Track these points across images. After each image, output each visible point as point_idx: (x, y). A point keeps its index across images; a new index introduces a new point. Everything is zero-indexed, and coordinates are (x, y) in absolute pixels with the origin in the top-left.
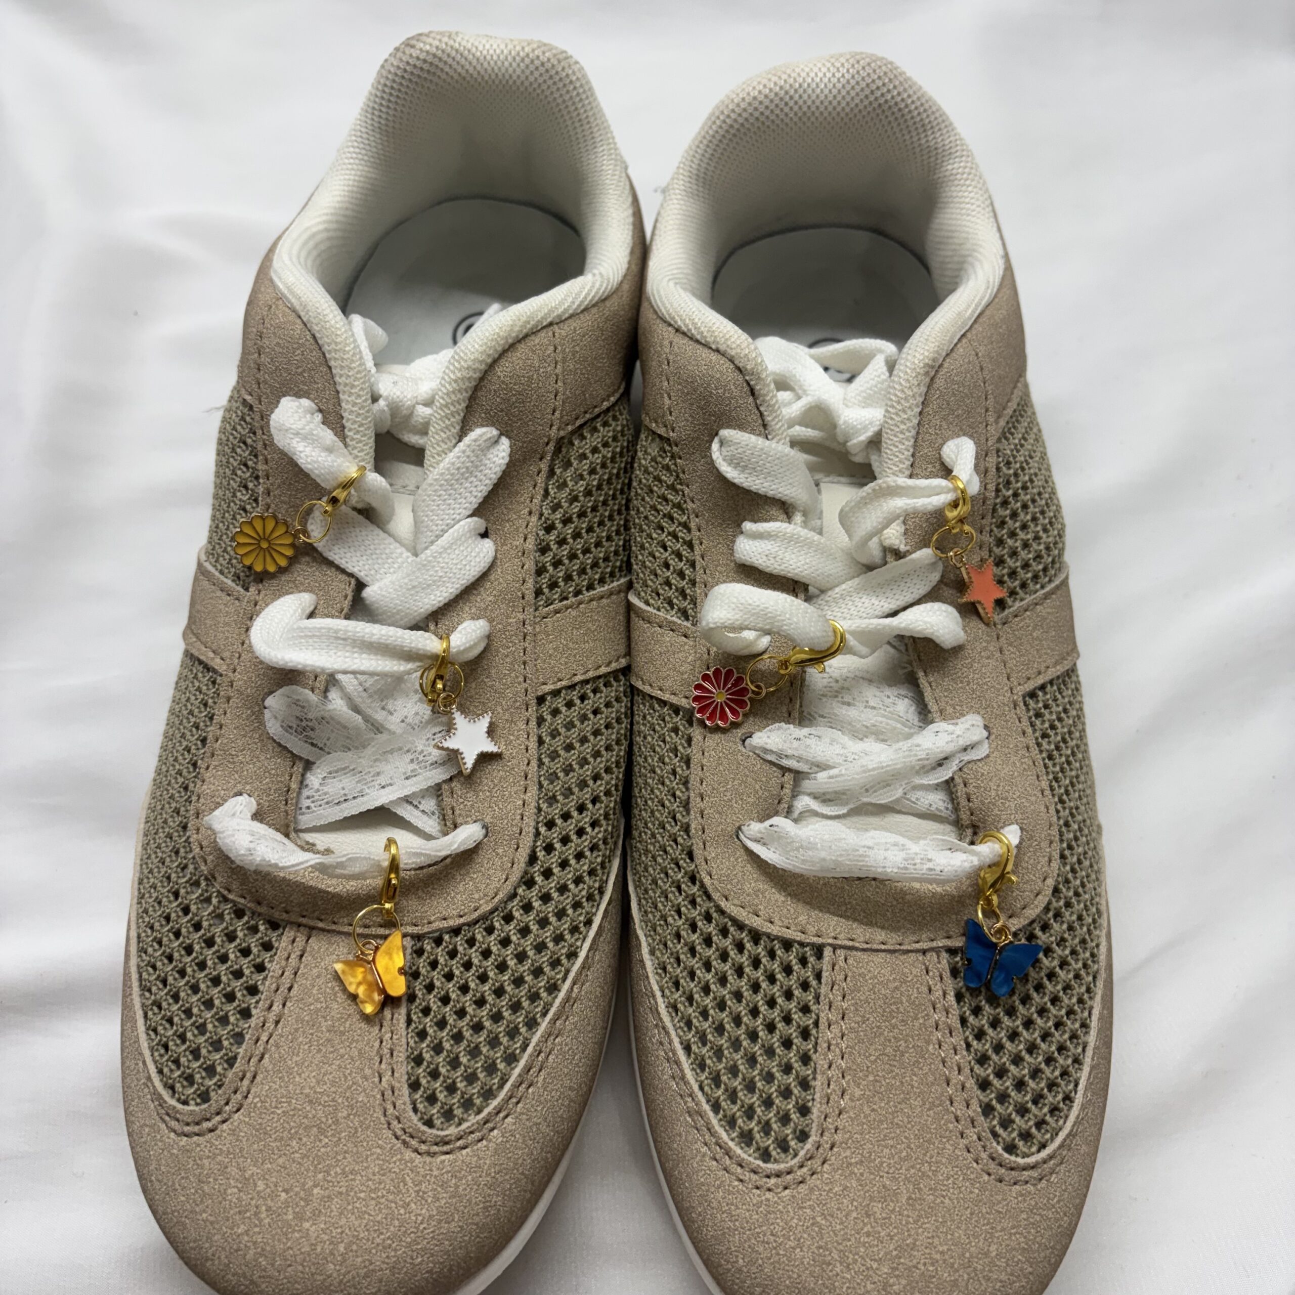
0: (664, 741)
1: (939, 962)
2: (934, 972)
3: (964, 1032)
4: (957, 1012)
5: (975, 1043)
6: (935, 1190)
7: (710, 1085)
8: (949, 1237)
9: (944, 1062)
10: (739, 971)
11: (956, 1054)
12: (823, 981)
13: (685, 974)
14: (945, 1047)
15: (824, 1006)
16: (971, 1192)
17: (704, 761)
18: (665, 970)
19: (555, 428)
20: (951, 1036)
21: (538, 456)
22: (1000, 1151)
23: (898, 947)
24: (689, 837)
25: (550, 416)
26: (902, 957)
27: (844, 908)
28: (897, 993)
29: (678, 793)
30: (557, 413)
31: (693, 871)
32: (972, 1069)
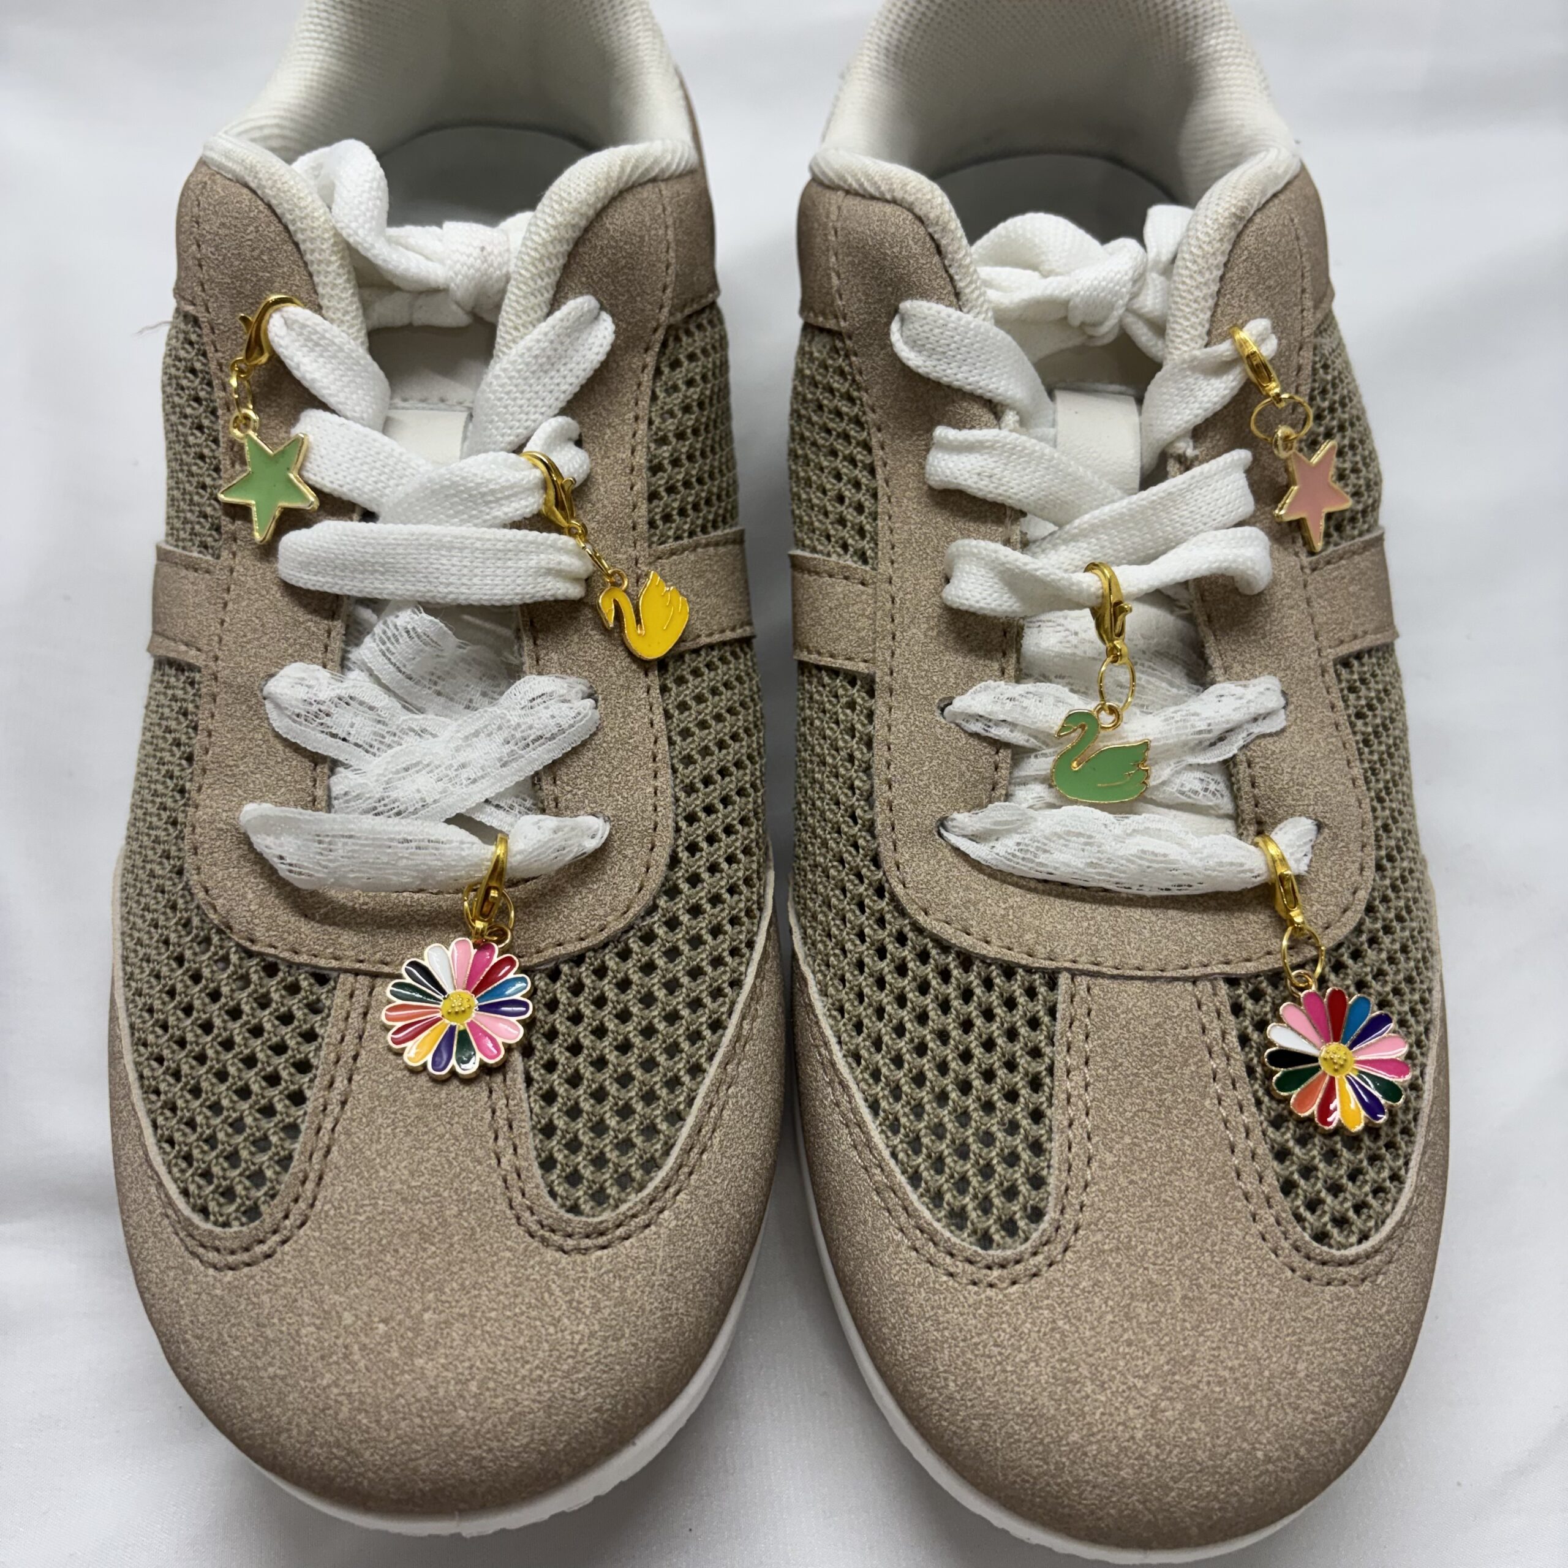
0: (837, 722)
1: (1215, 994)
2: (1208, 1006)
3: (1252, 1084)
4: (1242, 1060)
5: (1265, 1097)
6: (1220, 1287)
7: (905, 1149)
8: (1241, 1348)
9: (1226, 1122)
10: (944, 1005)
11: (1242, 1111)
12: (1058, 1015)
13: (870, 1011)
14: (1227, 1102)
15: (1060, 1047)
16: (1269, 1292)
17: (891, 739)
18: (841, 1010)
19: (666, 310)
20: (1235, 1088)
21: (644, 345)
22: (1307, 1238)
23: (1159, 973)
24: (874, 837)
25: (660, 294)
26: (1166, 987)
27: (1085, 924)
28: (1159, 1032)
29: (857, 783)
30: (669, 291)
31: (880, 880)
32: (1264, 1133)
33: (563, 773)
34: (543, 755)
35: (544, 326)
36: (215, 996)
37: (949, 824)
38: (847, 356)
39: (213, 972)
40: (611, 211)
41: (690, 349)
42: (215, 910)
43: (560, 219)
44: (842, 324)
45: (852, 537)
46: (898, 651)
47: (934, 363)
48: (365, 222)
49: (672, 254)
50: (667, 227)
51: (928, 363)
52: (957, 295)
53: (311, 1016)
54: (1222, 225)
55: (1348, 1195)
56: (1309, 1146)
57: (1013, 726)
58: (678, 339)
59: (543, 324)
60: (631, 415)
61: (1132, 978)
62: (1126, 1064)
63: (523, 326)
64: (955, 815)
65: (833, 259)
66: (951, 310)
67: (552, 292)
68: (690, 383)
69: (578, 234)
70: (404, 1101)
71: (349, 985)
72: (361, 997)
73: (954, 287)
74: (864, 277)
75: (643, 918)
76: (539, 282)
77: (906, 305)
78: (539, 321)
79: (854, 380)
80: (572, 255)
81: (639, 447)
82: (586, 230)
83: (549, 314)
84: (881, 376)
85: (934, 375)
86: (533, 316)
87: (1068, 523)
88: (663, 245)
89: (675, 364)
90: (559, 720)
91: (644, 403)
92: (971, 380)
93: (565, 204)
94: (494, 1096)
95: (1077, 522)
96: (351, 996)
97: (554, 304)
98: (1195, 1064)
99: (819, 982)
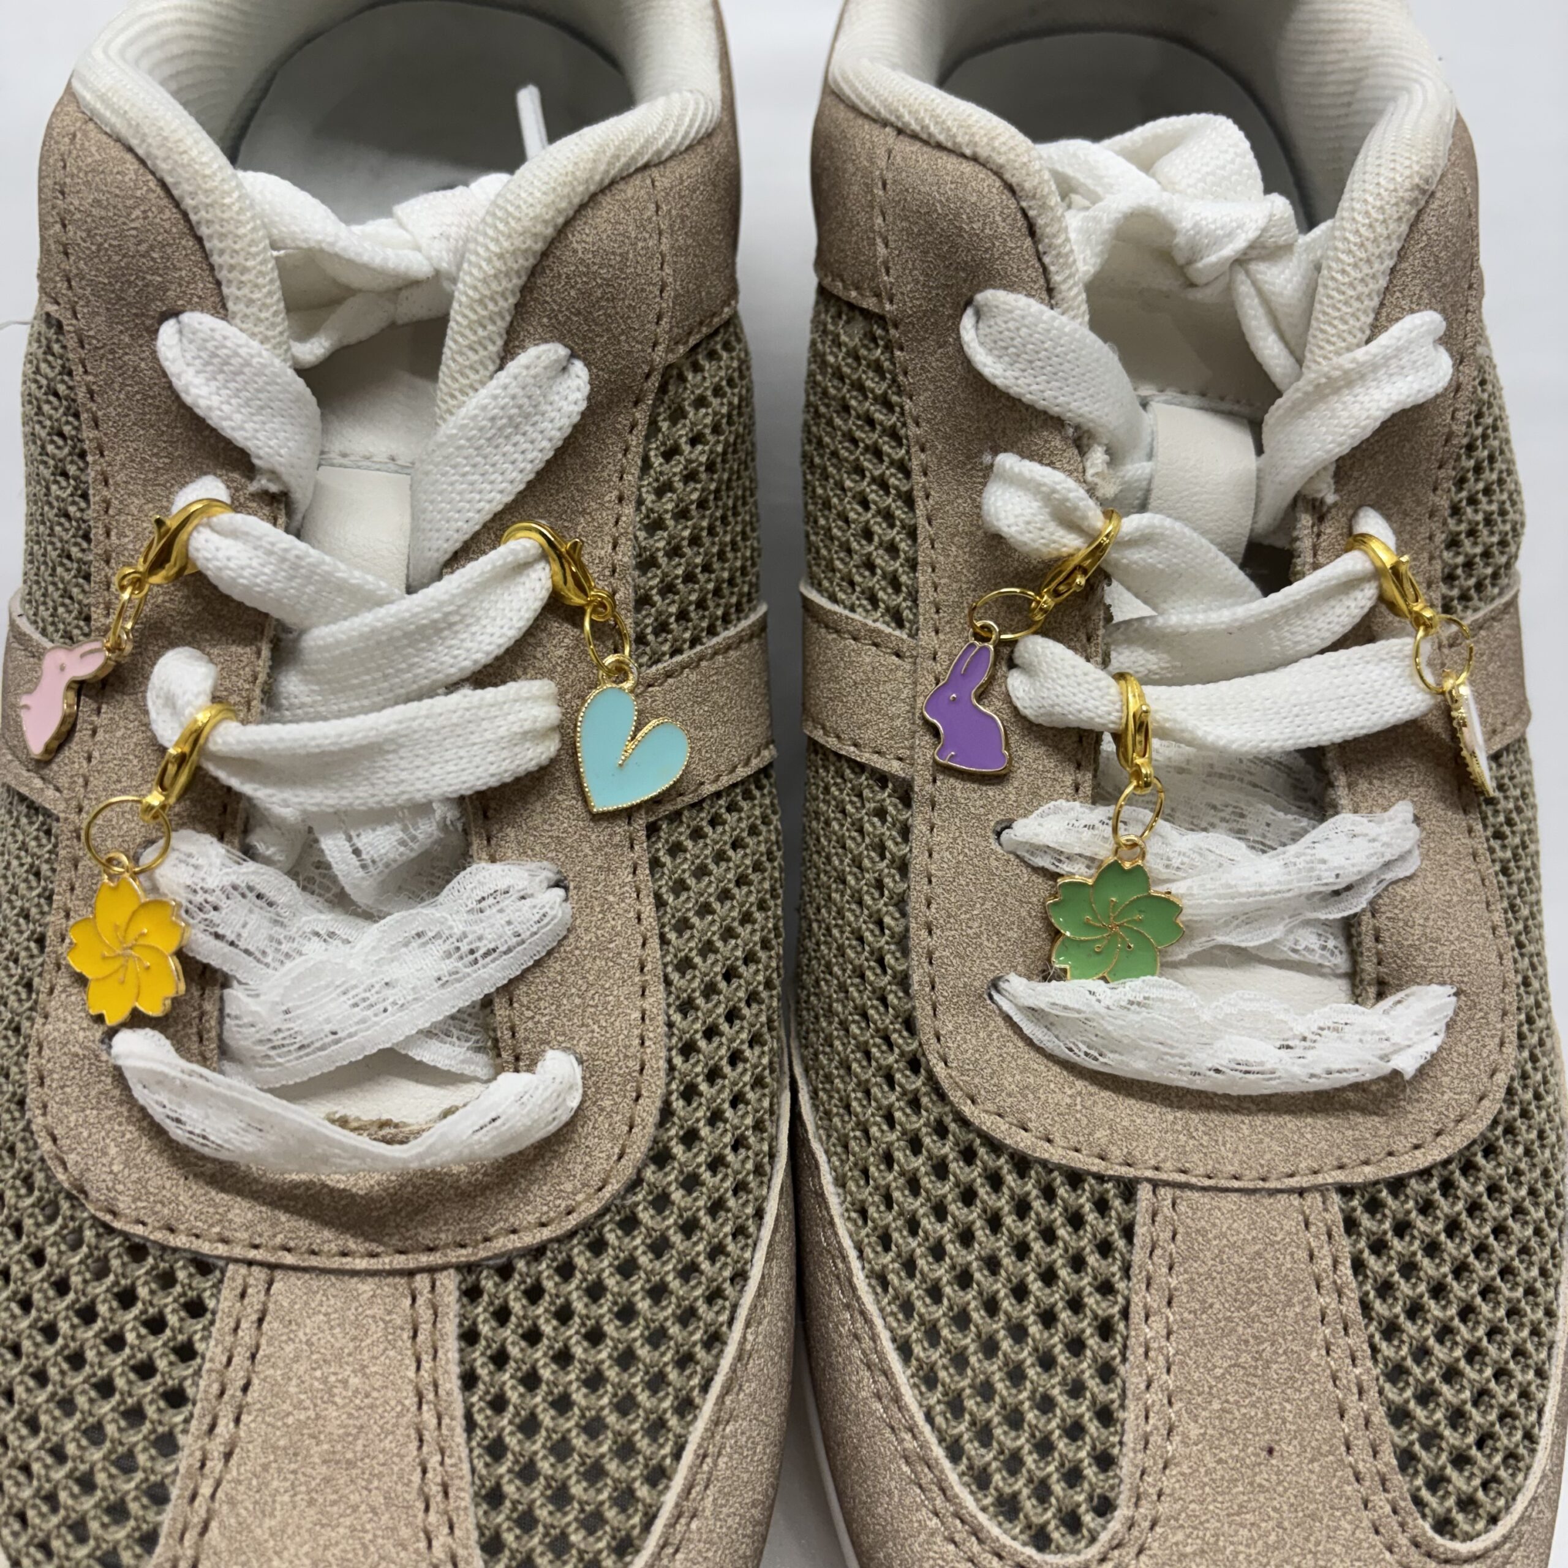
0: (861, 831)
1: (1326, 1210)
2: (1318, 1226)
3: (1367, 1326)
4: (1355, 1295)
5: (1384, 1346)
7: (943, 1414)
9: (1334, 1378)
10: (994, 1222)
11: (1354, 1365)
12: (1136, 1240)
13: (900, 1223)
14: (1337, 1351)
15: (1138, 1283)
17: (933, 868)
18: (863, 1213)
20: (1346, 1333)
22: (1427, 1526)
23: (1261, 1184)
24: (906, 992)
26: (1267, 1201)
27: (1171, 1117)
28: (1259, 1265)
29: (887, 920)
31: (915, 1052)
32: (1381, 1392)
33: (522, 994)
36: (62, 1287)
37: (1003, 985)
39: (60, 1252)
42: (66, 1169)
44: (887, 306)
45: (885, 590)
47: (1017, 374)
51: (1008, 373)
53: (190, 1321)
55: (1476, 1471)
56: (1432, 1406)
61: (1226, 1190)
62: (1217, 1305)
64: (1013, 977)
70: (308, 1455)
71: (239, 1281)
72: (255, 1297)
74: (925, 252)
77: (984, 296)
79: (895, 381)
81: (623, 540)
84: (933, 381)
85: (1014, 391)
90: (518, 927)
91: (632, 475)
94: (425, 1449)
96: (243, 1295)
98: (1301, 1303)
99: (834, 1170)
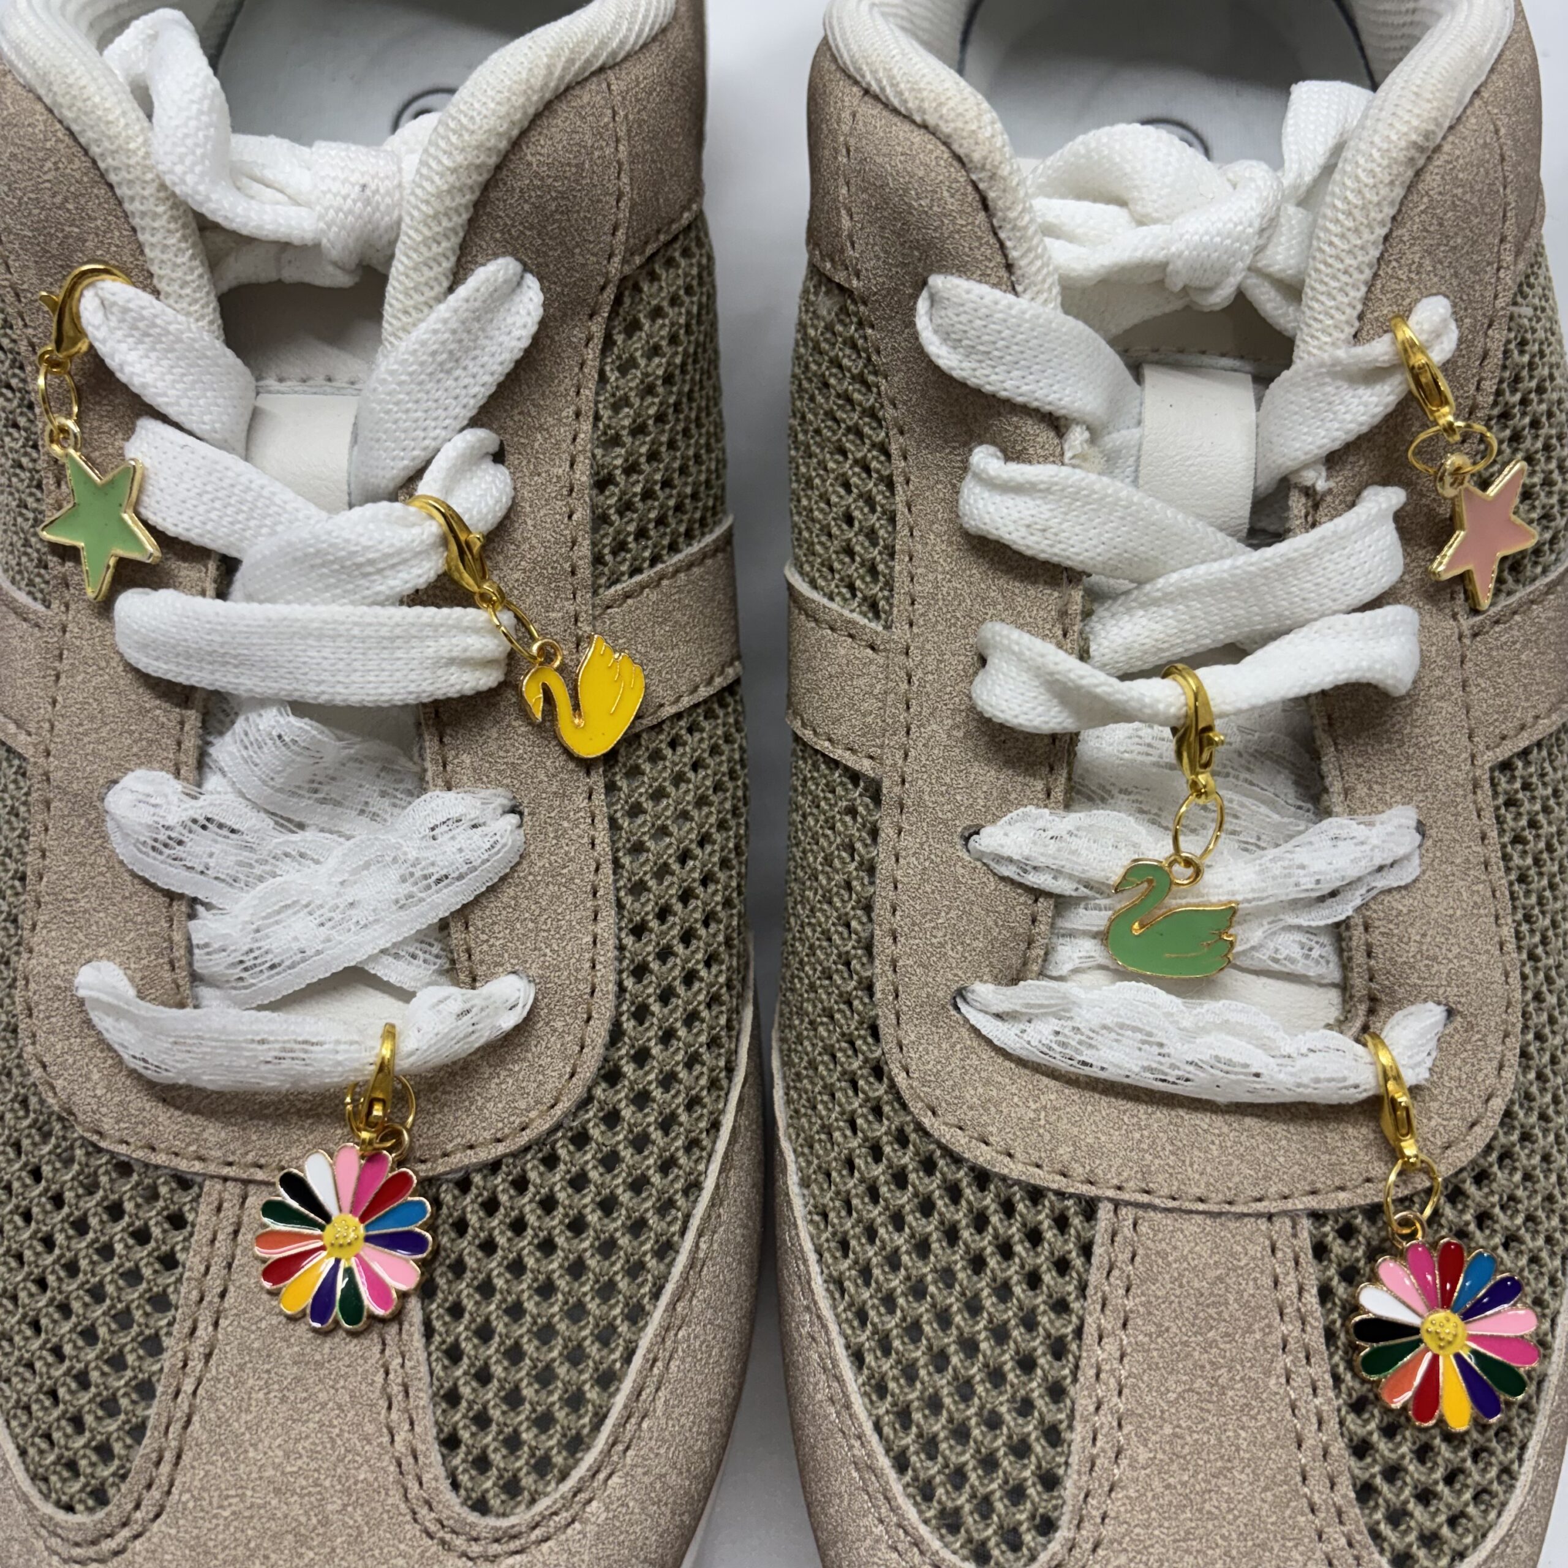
1: (1295, 1236)
2: (1285, 1252)
3: (1330, 1357)
4: (1320, 1325)
5: (1348, 1376)
11: (1315, 1394)
12: (1095, 1260)
15: (1093, 1303)
18: (825, 1218)
19: (617, 260)
20: (1308, 1362)
21: (588, 311)
23: (1226, 1208)
25: (609, 238)
26: (1232, 1227)
27: (1137, 1136)
28: (1219, 1288)
30: (621, 233)
31: (878, 1060)
32: (1342, 1422)
33: (477, 920)
34: (448, 900)
35: (442, 310)
37: (969, 995)
38: (860, 324)
40: (534, 136)
41: (654, 302)
42: (54, 1093)
43: (460, 158)
44: (855, 282)
45: (862, 578)
46: (912, 753)
47: (974, 365)
48: (194, 164)
49: (625, 179)
50: (618, 141)
51: (965, 365)
52: (1009, 267)
53: (172, 1233)
54: (1396, 161)
55: (1442, 1506)
56: (1397, 1439)
57: (1057, 873)
58: (637, 288)
59: (442, 307)
60: (571, 411)
61: (1191, 1212)
62: (1174, 1329)
63: (415, 308)
64: (979, 986)
65: (844, 191)
66: (997, 293)
67: (453, 259)
68: (655, 351)
69: (486, 176)
71: (215, 1196)
72: (230, 1211)
73: (1005, 256)
74: (883, 228)
75: (575, 1115)
76: (434, 247)
77: (937, 281)
78: (439, 300)
79: (869, 359)
80: (479, 206)
81: (581, 458)
82: (498, 168)
83: (451, 290)
84: (904, 361)
85: (973, 382)
86: (430, 294)
87: (1149, 580)
88: (613, 170)
89: (633, 327)
90: (469, 856)
91: (588, 393)
92: (1025, 388)
93: (466, 137)
94: (387, 1352)
95: (1161, 582)
96: (219, 1209)
97: (457, 277)
98: (1262, 1330)
99: (800, 1169)
